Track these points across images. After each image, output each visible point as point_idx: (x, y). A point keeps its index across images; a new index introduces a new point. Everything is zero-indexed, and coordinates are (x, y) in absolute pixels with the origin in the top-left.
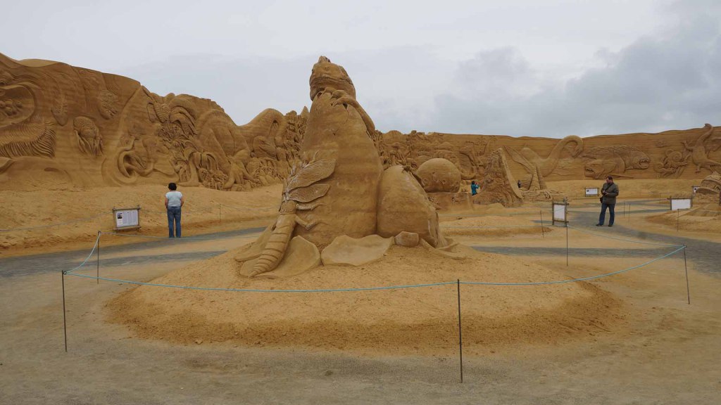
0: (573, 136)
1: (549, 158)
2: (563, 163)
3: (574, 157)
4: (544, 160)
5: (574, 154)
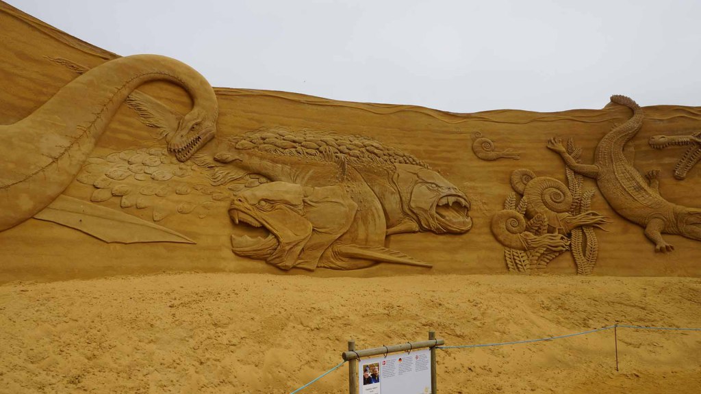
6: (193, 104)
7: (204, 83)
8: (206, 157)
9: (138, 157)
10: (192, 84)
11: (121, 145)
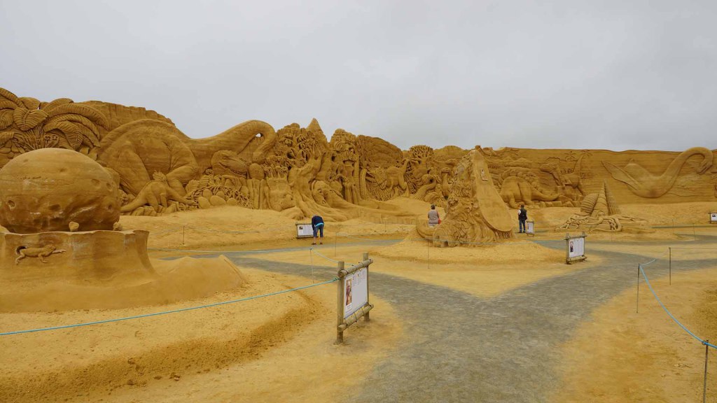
0: (700, 148)
1: (663, 175)
2: (682, 180)
3: (699, 173)
4: (658, 178)
5: (700, 170)
6: (704, 158)
7: (708, 151)
8: (709, 172)
9: (688, 176)
10: (704, 153)
11: (684, 174)
